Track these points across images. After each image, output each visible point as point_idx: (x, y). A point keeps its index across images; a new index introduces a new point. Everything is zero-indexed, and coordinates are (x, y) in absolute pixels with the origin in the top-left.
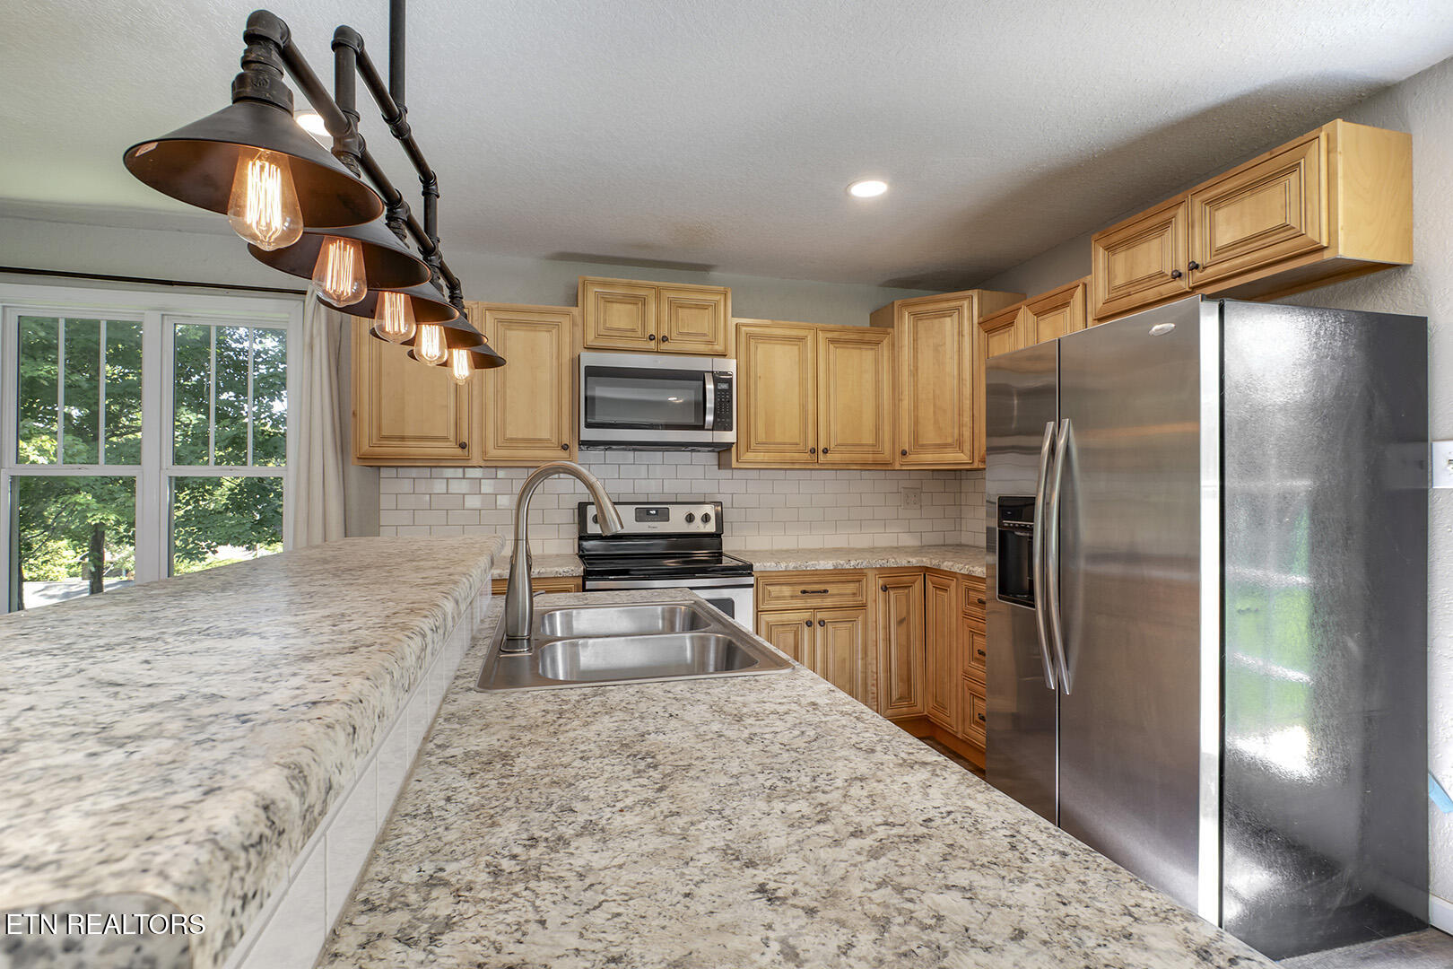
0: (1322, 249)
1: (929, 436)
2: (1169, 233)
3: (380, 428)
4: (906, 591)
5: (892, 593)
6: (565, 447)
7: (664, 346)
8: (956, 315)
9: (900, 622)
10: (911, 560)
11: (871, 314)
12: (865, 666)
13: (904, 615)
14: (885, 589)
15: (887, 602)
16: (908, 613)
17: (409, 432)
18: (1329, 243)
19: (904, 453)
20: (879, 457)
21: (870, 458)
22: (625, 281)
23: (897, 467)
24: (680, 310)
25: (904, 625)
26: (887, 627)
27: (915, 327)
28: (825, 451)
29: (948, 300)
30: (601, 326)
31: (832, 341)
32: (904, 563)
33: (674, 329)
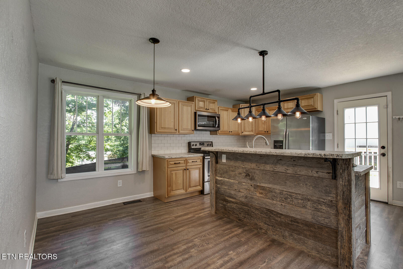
0: (316, 109)
1: (247, 129)
3: (161, 126)
6: (193, 130)
7: (208, 111)
11: (233, 106)
17: (166, 127)
21: (237, 133)
22: (201, 97)
24: (210, 104)
28: (231, 132)
30: (198, 106)
31: (232, 111)
33: (209, 108)
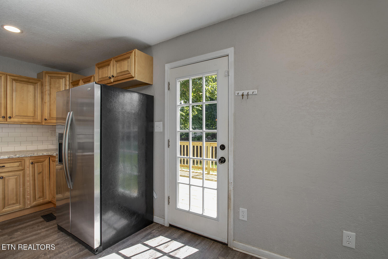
0: (133, 77)
2: (109, 67)
4: (42, 163)
5: (36, 164)
8: (64, 79)
9: (39, 173)
10: (44, 153)
11: (37, 74)
12: (24, 190)
13: (41, 170)
14: (32, 163)
15: (34, 168)
16: (43, 170)
18: (134, 76)
19: (46, 120)
20: (36, 121)
21: (31, 120)
23: (44, 124)
25: (41, 174)
26: (34, 176)
27: (50, 80)
28: (10, 118)
29: (62, 74)
31: (14, 80)
32: (41, 154)
